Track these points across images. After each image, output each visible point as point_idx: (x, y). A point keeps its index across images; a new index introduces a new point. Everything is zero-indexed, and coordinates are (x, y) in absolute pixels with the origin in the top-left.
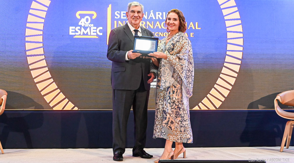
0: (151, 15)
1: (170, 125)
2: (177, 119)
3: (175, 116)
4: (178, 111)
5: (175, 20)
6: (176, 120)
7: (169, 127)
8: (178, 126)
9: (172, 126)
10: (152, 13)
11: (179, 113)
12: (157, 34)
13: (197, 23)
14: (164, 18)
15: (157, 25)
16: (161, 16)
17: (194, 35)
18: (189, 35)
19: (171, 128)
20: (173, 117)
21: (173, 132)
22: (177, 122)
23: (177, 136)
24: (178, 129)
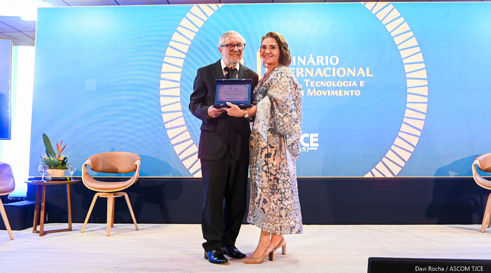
0: (311, 60)
1: (263, 206)
2: (274, 196)
3: (270, 191)
4: (276, 183)
5: (273, 47)
6: (272, 197)
7: (261, 208)
8: (276, 208)
9: (265, 206)
10: (311, 58)
11: (276, 187)
12: (318, 84)
13: (368, 69)
14: (327, 64)
15: (318, 72)
16: (323, 61)
17: (364, 84)
18: (358, 84)
19: (263, 210)
20: (266, 192)
21: (266, 216)
22: (274, 202)
23: (275, 223)
24: (276, 213)
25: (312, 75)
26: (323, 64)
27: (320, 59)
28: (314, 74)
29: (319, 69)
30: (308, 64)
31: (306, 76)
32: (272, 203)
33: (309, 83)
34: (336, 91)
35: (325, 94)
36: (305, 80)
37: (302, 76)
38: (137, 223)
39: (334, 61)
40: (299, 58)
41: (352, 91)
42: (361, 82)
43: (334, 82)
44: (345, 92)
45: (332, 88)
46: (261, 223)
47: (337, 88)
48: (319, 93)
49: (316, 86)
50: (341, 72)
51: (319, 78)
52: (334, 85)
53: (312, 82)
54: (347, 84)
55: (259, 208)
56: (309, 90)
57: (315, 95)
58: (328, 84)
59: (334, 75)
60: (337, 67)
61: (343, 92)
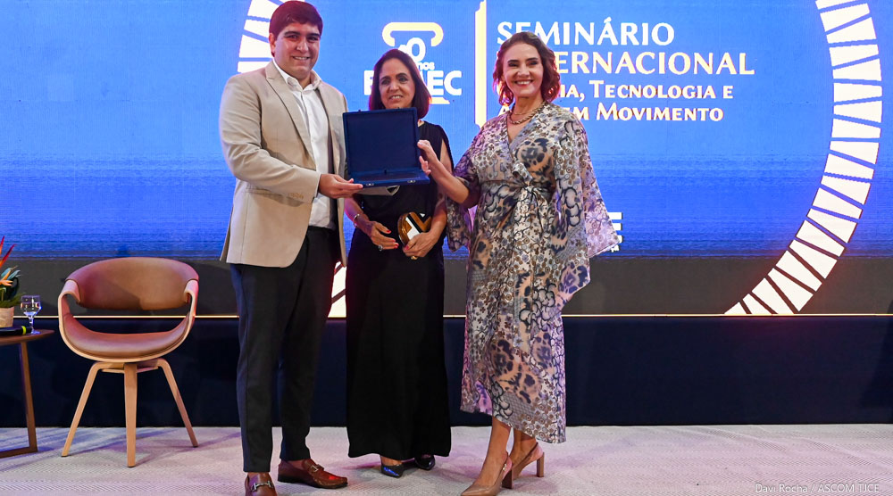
0: (607, 33)
1: (525, 388)
3: (539, 360)
5: (532, 63)
6: (543, 373)
7: (522, 393)
9: (529, 390)
10: (608, 27)
11: (549, 354)
12: (624, 92)
13: (742, 56)
14: (645, 42)
15: (625, 62)
16: (636, 35)
17: (733, 93)
18: (719, 92)
19: (527, 396)
20: (531, 364)
21: (533, 409)
22: (547, 382)
23: (550, 423)
24: (551, 402)
25: (608, 69)
26: (635, 42)
27: (629, 29)
28: (614, 66)
29: (626, 56)
30: (599, 43)
31: (594, 71)
32: (544, 385)
33: (602, 89)
34: (667, 110)
35: (639, 117)
36: (591, 82)
37: (586, 71)
38: (193, 425)
39: (663, 34)
40: (579, 27)
41: (703, 111)
42: (725, 88)
43: (660, 88)
44: (687, 111)
45: (655, 103)
46: (521, 420)
47: (670, 103)
48: (625, 114)
49: (617, 96)
50: (679, 63)
51: (625, 77)
52: (661, 95)
53: (608, 87)
54: (693, 94)
55: (518, 392)
56: (601, 108)
57: (615, 118)
58: (648, 92)
59: (662, 71)
60: (669, 50)
61: (683, 113)
